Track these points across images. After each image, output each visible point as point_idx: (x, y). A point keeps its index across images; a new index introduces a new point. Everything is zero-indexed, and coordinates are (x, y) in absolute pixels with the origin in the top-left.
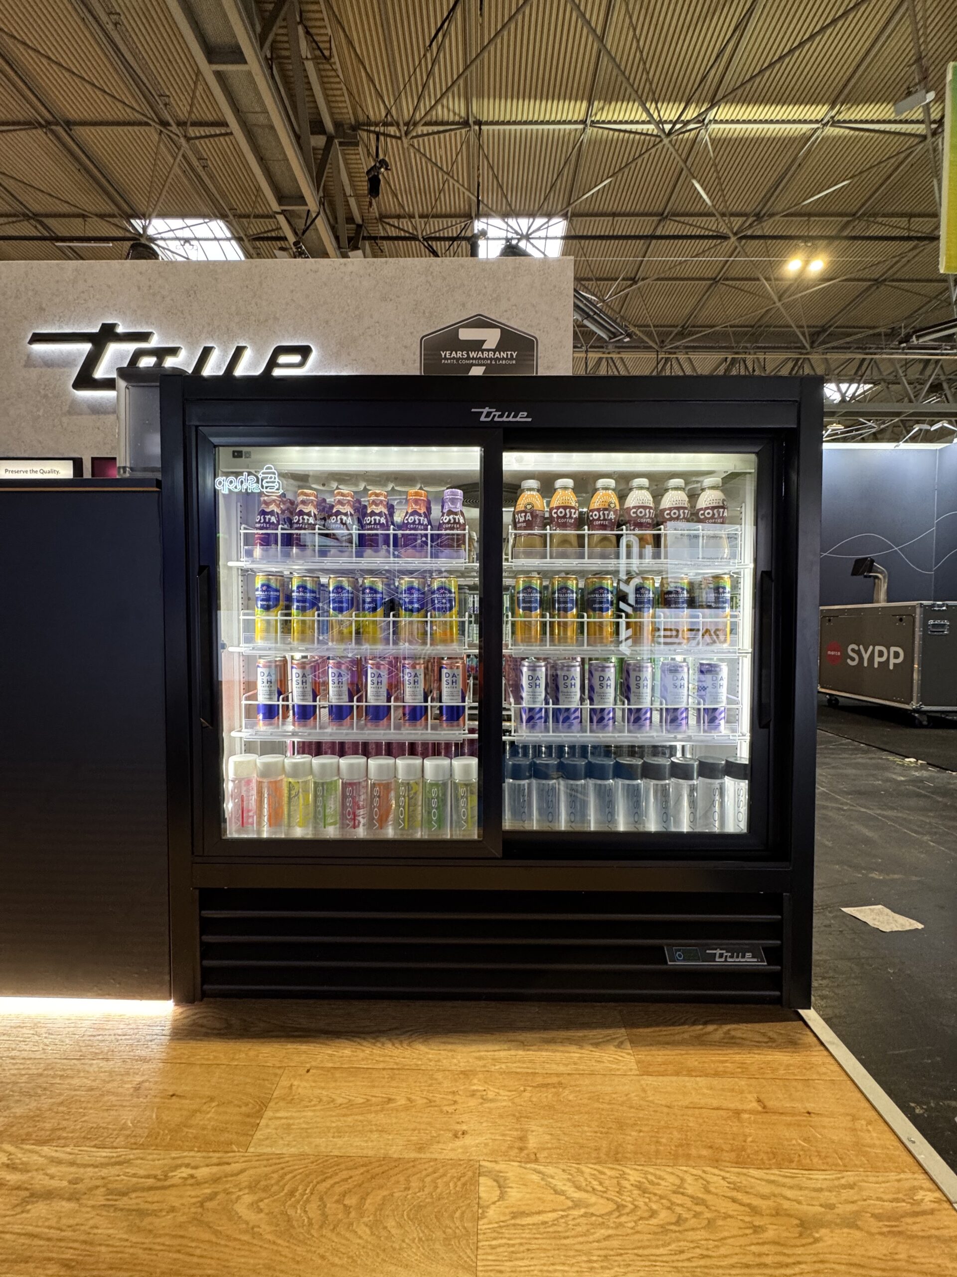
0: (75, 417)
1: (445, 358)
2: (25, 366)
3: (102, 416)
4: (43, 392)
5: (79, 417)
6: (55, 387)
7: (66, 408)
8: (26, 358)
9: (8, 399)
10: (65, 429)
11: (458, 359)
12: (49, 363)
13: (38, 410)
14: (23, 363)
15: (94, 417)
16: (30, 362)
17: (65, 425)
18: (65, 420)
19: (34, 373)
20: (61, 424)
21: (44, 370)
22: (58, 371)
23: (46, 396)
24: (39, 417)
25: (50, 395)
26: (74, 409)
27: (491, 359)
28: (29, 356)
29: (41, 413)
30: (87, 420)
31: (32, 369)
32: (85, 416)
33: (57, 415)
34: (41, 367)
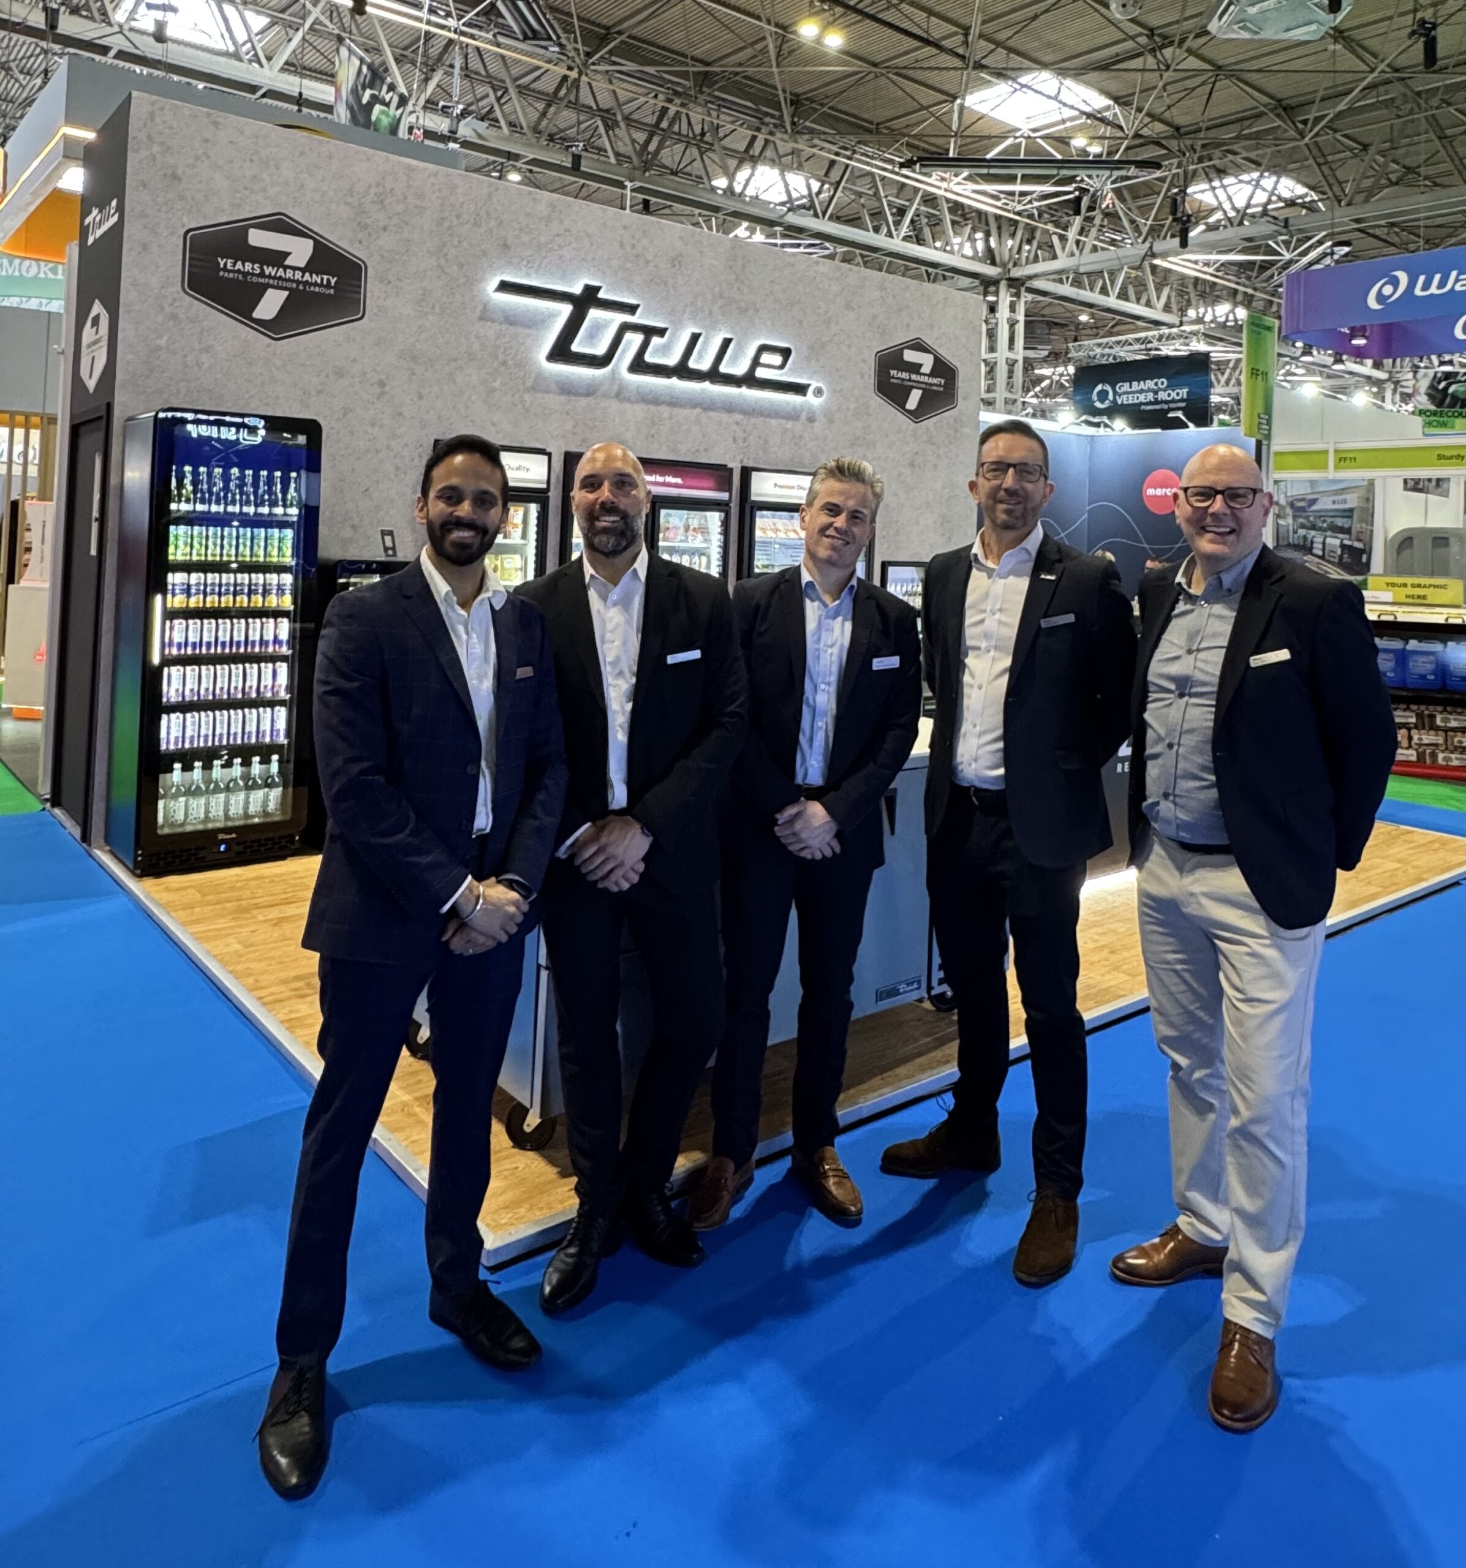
0: (539, 395)
1: (893, 377)
2: (480, 319)
3: (573, 398)
4: (501, 357)
5: (546, 396)
6: (517, 351)
7: (529, 383)
8: (480, 308)
9: (456, 360)
10: (527, 411)
11: (903, 380)
12: (511, 319)
13: (495, 381)
14: (478, 313)
15: (563, 398)
16: (486, 314)
17: (528, 404)
18: (527, 397)
19: (490, 330)
20: (522, 402)
21: (504, 327)
22: (521, 330)
23: (504, 363)
24: (494, 390)
25: (510, 362)
26: (539, 384)
27: (926, 384)
28: (485, 306)
29: (497, 384)
30: (555, 401)
31: (489, 323)
32: (552, 396)
33: (519, 390)
34: (501, 323)
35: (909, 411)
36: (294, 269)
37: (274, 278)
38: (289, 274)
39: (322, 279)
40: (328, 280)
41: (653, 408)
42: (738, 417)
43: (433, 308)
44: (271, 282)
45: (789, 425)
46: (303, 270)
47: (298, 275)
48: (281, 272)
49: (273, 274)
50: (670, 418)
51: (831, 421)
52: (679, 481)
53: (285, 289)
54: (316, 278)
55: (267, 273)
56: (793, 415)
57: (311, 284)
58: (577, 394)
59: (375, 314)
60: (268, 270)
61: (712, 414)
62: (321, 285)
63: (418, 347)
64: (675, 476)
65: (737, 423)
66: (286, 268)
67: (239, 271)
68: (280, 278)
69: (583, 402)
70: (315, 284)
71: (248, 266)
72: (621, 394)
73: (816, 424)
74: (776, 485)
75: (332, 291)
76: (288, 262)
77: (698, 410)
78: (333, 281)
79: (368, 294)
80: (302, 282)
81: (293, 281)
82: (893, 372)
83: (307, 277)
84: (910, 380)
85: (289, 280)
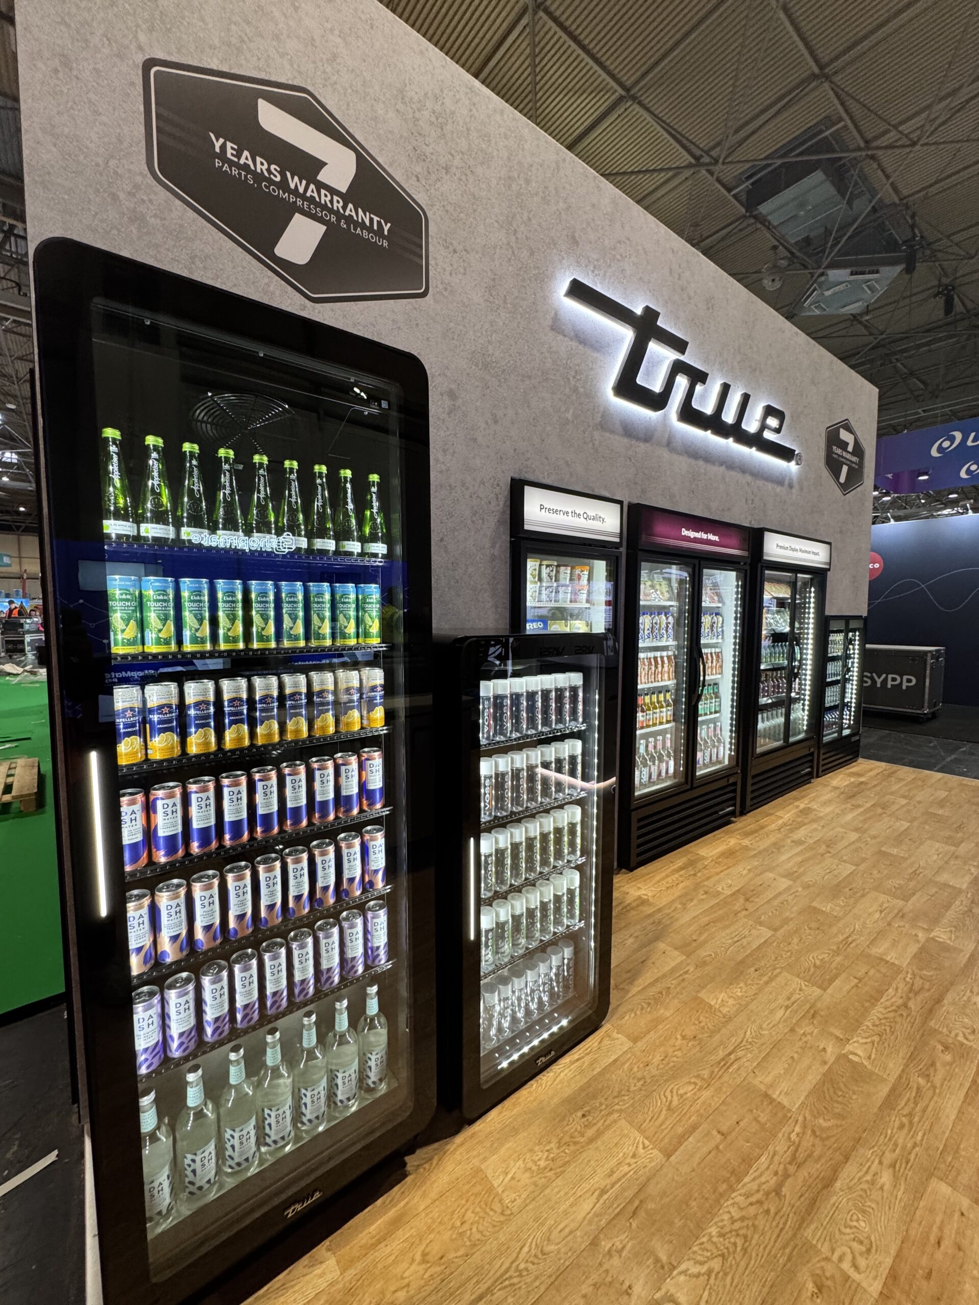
3: (633, 442)
6: (587, 378)
7: (598, 418)
8: (552, 315)
9: (530, 377)
12: (580, 337)
13: (567, 410)
14: (549, 320)
15: (626, 440)
18: (597, 435)
20: (592, 441)
21: (575, 345)
22: (589, 353)
23: (575, 390)
25: (581, 390)
26: (606, 422)
27: (850, 461)
28: (557, 314)
30: (619, 443)
31: (560, 337)
32: (617, 437)
33: (589, 426)
34: (571, 340)
35: (840, 484)
36: (333, 191)
37: (303, 197)
38: (325, 197)
39: (371, 220)
40: (379, 223)
41: (693, 462)
42: (749, 478)
43: (505, 302)
44: (299, 202)
45: (778, 489)
46: (346, 198)
47: (338, 204)
48: (312, 191)
49: (301, 190)
50: (705, 474)
51: (801, 489)
52: (716, 538)
53: (320, 220)
54: (363, 216)
55: (292, 186)
56: (779, 480)
57: (357, 224)
58: (638, 439)
59: (440, 293)
60: (294, 182)
61: (733, 473)
62: (370, 229)
63: (490, 352)
64: (714, 535)
65: (748, 484)
66: (320, 186)
67: (246, 167)
68: (311, 200)
69: (642, 447)
70: (363, 225)
71: (261, 165)
72: (670, 443)
73: (794, 491)
74: (778, 546)
75: (386, 244)
76: (322, 177)
77: (723, 468)
78: (386, 228)
79: (431, 262)
80: (344, 216)
81: (331, 211)
82: (834, 448)
83: (350, 210)
84: (842, 457)
85: (324, 207)
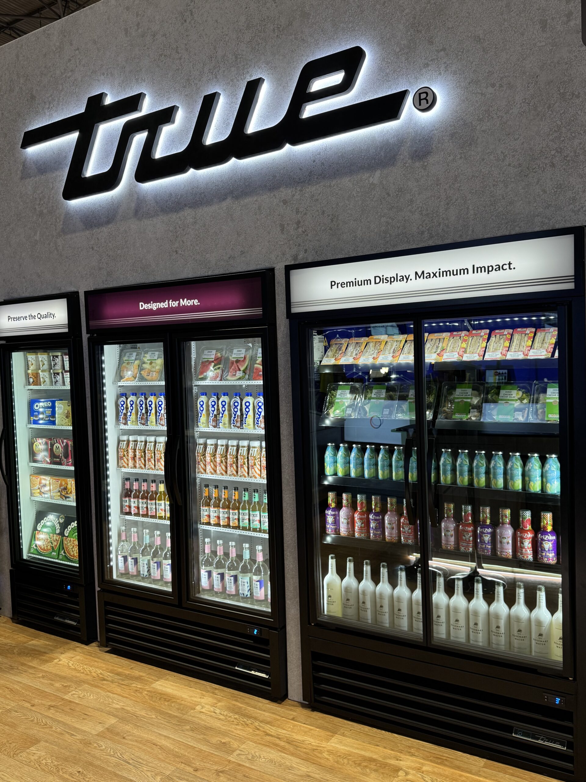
0: (69, 236)
2: (22, 178)
3: (96, 230)
4: (38, 209)
5: (73, 236)
7: (60, 226)
10: (61, 254)
12: (42, 168)
14: (20, 174)
16: (26, 171)
17: (60, 249)
18: (60, 242)
19: (30, 185)
21: (38, 178)
22: (49, 176)
24: (36, 242)
26: (68, 225)
28: (23, 164)
30: (81, 238)
31: (28, 180)
32: (78, 234)
41: (174, 216)
42: (285, 193)
52: (196, 302)
58: (99, 225)
61: (247, 200)
65: (285, 202)
69: (105, 230)
